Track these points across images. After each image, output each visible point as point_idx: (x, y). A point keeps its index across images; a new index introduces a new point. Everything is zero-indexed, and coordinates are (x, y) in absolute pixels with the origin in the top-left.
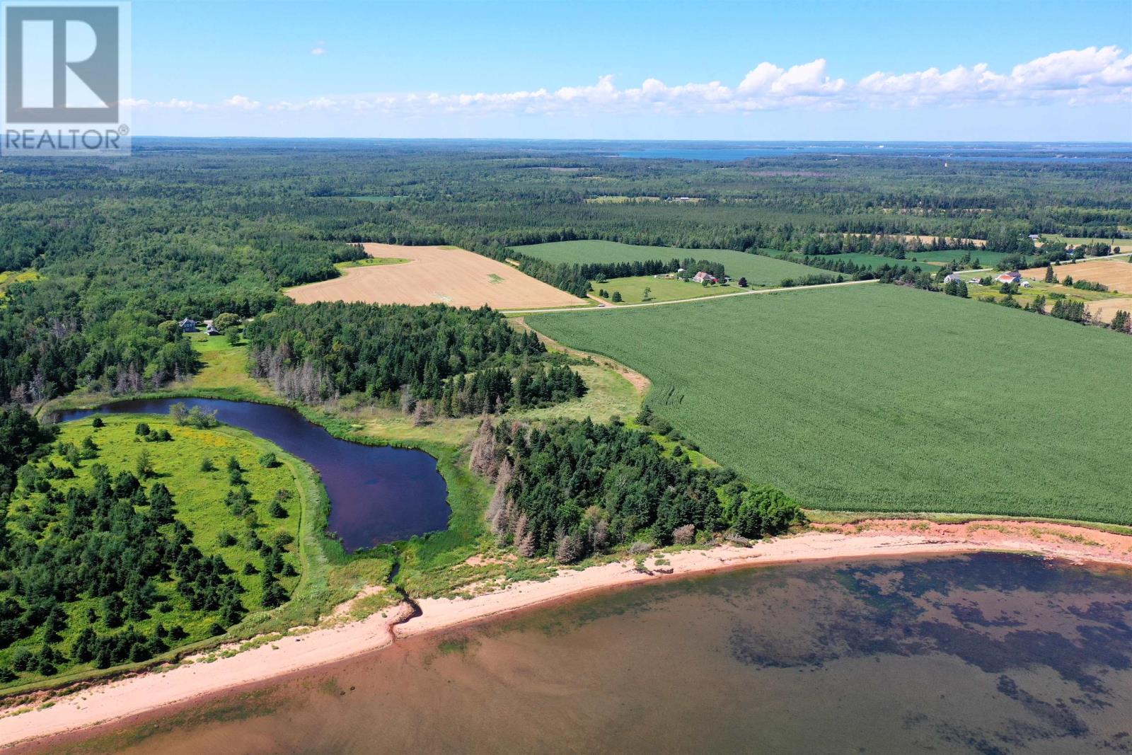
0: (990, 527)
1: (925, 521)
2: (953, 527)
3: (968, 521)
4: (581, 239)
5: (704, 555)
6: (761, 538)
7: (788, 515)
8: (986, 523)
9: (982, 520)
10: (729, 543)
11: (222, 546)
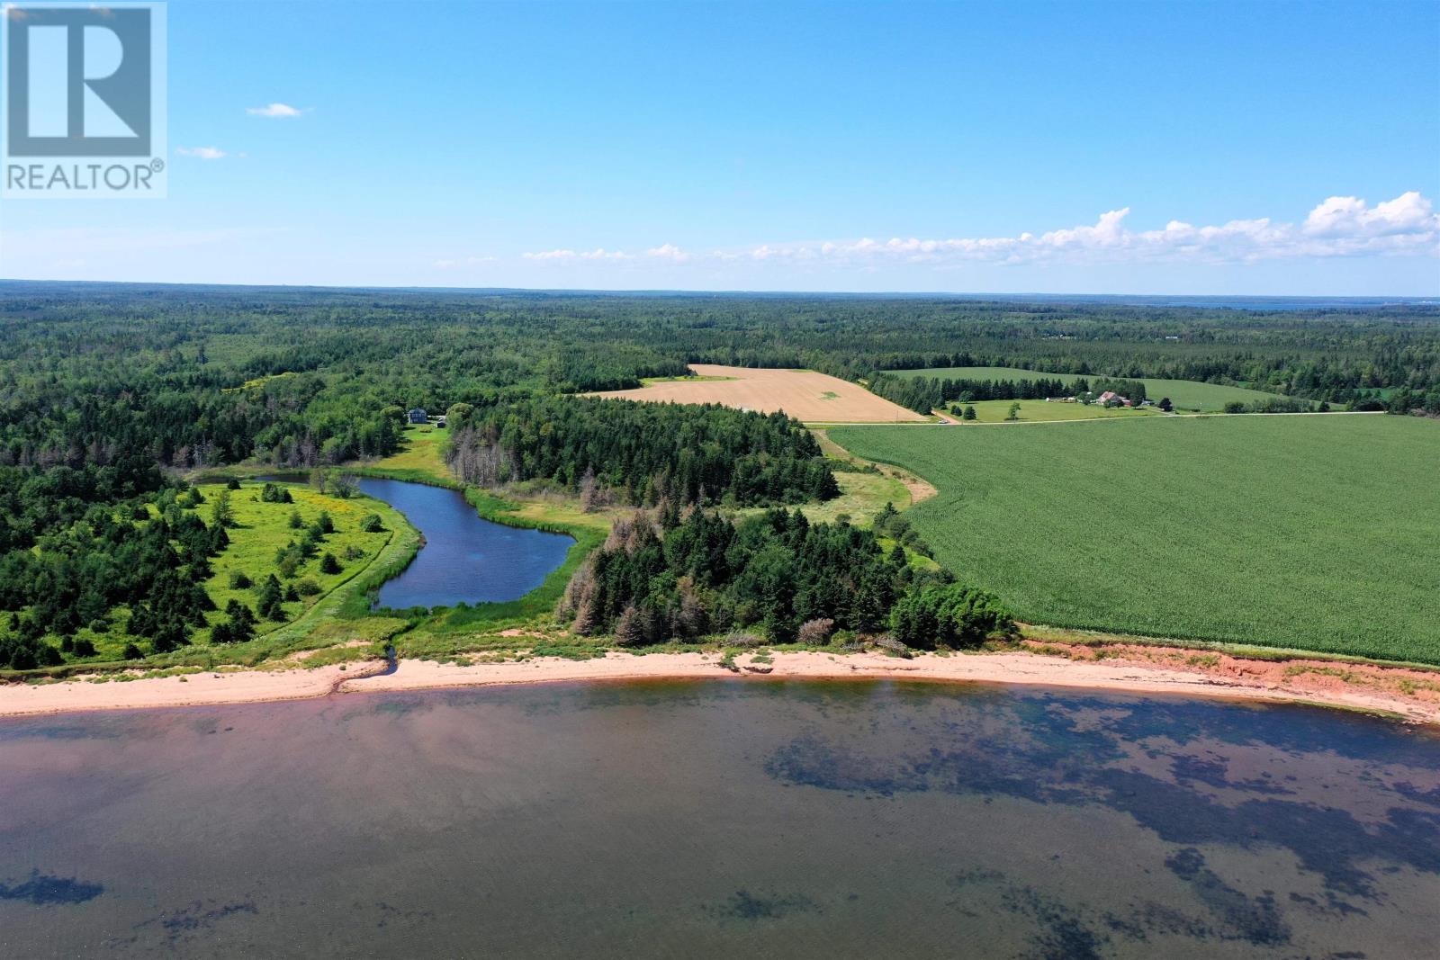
0: (1326, 672)
1: (1214, 654)
2: (1259, 665)
3: (1288, 658)
4: (979, 366)
5: (833, 659)
6: (932, 649)
7: (987, 623)
8: (1323, 665)
9: (1314, 659)
10: (881, 651)
11: (231, 588)
